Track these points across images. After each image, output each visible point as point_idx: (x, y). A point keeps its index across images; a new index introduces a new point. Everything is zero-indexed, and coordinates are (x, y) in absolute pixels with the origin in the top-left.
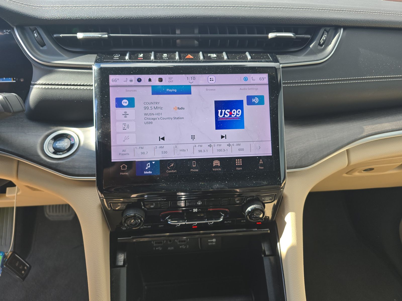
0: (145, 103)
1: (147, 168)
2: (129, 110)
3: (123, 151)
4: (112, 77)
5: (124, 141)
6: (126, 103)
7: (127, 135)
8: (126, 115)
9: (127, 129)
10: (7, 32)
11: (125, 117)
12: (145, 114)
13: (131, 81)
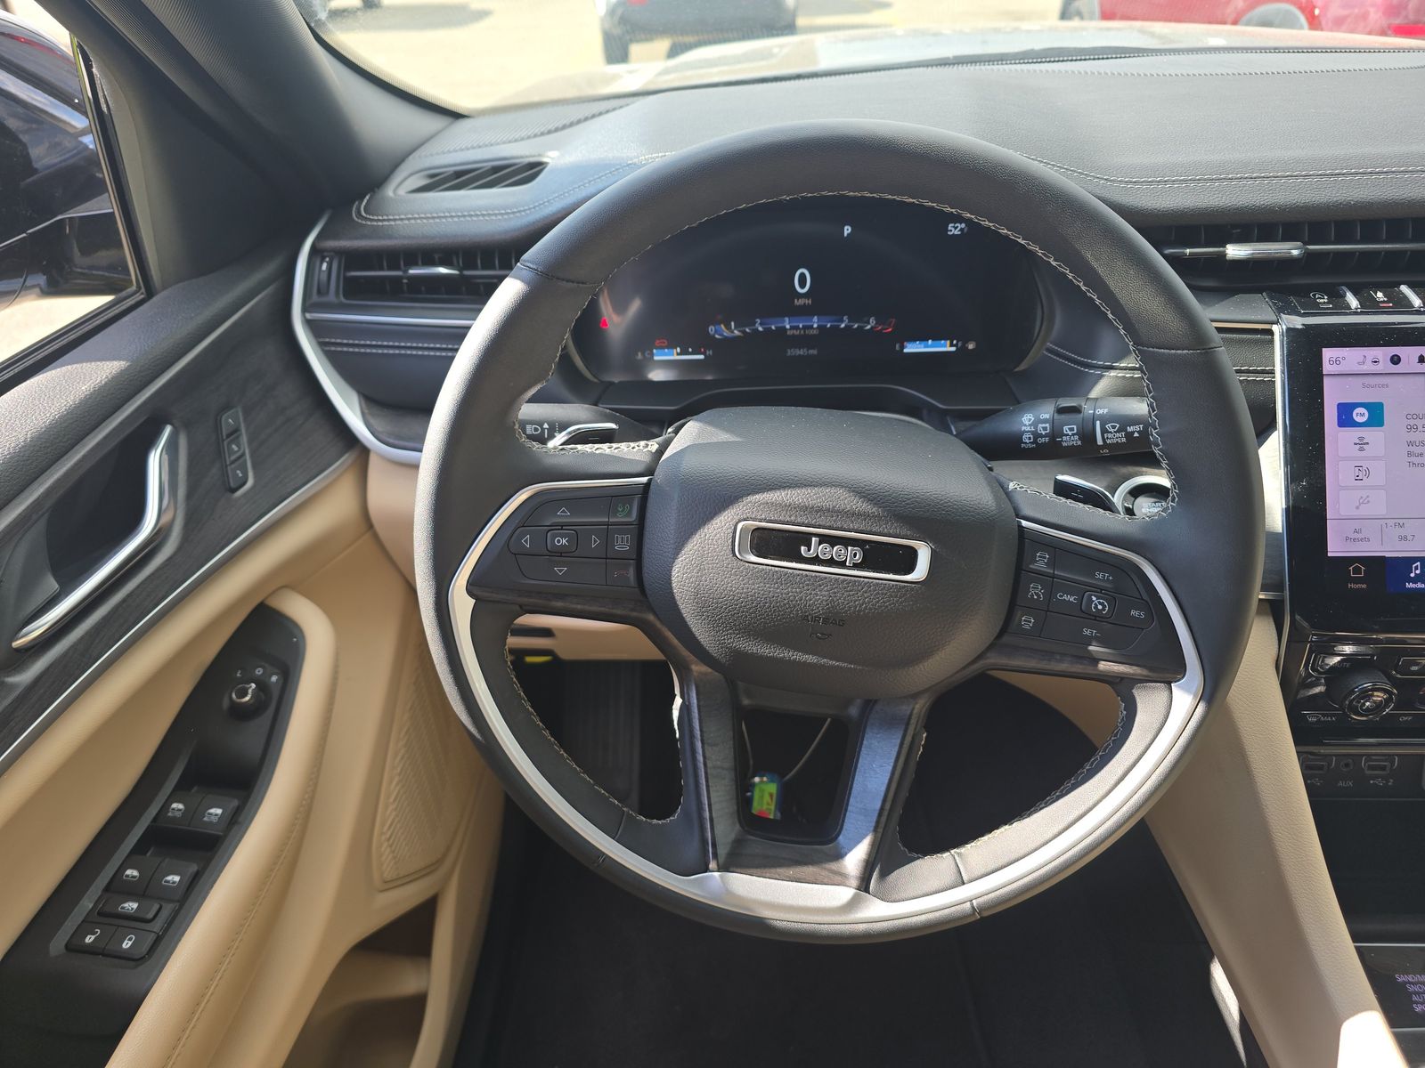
0: (1409, 417)
1: (1412, 575)
2: (1368, 434)
3: (1356, 531)
4: (1328, 353)
5: (1357, 508)
6: (1363, 415)
7: (1364, 493)
8: (1362, 444)
9: (1365, 478)
10: (956, 228)
11: (1361, 450)
12: (1410, 443)
13: (1375, 362)
